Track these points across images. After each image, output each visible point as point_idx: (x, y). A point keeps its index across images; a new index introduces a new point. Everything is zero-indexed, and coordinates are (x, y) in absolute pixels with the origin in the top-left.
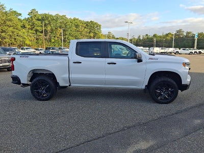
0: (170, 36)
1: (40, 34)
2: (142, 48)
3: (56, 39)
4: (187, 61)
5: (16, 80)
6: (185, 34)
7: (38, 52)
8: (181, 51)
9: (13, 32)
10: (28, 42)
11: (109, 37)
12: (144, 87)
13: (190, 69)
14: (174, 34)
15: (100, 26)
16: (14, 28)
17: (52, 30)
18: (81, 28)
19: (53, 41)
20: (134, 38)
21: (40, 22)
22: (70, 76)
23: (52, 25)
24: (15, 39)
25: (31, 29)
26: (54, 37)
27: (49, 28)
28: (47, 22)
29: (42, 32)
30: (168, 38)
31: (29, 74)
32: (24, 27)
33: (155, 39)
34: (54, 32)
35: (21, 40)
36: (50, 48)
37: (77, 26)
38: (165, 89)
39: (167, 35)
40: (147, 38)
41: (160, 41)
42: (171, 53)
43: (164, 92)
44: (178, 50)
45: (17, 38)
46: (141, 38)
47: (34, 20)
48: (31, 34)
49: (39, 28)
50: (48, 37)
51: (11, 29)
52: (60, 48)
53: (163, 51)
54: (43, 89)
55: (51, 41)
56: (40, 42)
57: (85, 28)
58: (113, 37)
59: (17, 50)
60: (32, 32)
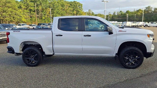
0: (141, 12)
1: (33, 13)
2: (116, 22)
3: (46, 16)
4: (151, 32)
5: (11, 50)
6: (153, 10)
7: (31, 27)
8: (149, 24)
9: (11, 12)
10: (23, 20)
11: (89, 14)
12: (114, 55)
13: (154, 39)
14: (143, 10)
15: (81, 5)
16: (12, 9)
17: (43, 9)
18: (66, 8)
19: (44, 18)
20: (110, 14)
21: (33, 3)
22: (54, 47)
23: (43, 5)
24: (14, 17)
25: (26, 9)
26: (45, 15)
27: (40, 8)
28: (38, 3)
29: (34, 11)
30: (139, 14)
31: (21, 45)
32: (20, 7)
33: (127, 15)
34: (45, 11)
35: (19, 18)
36: (41, 24)
37: (63, 6)
38: (133, 57)
39: (138, 11)
40: (121, 14)
41: (132, 16)
42: (141, 26)
43: (132, 59)
44: (147, 23)
45: (15, 16)
46: (116, 14)
47: (28, 2)
48: (26, 13)
49: (32, 8)
50: (40, 15)
51: (10, 9)
52: (49, 24)
53: (134, 24)
54: (33, 58)
55: (42, 19)
56: (33, 19)
57: (69, 7)
58: (93, 14)
59: (14, 26)
60: (27, 11)
